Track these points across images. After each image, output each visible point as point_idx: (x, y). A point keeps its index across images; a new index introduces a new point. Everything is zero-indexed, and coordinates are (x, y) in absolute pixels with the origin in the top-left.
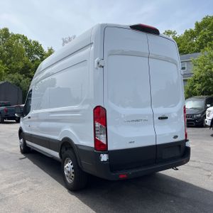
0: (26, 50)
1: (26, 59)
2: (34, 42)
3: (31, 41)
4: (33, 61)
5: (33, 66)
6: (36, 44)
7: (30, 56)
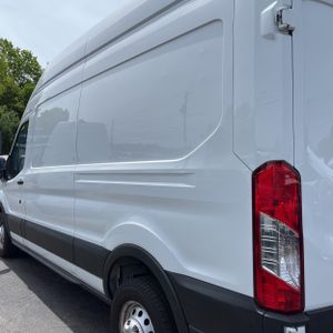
0: (10, 65)
1: (9, 79)
2: (24, 52)
3: (18, 50)
4: (21, 85)
5: (22, 92)
6: (28, 55)
7: (16, 74)
